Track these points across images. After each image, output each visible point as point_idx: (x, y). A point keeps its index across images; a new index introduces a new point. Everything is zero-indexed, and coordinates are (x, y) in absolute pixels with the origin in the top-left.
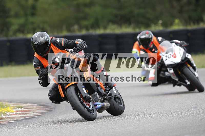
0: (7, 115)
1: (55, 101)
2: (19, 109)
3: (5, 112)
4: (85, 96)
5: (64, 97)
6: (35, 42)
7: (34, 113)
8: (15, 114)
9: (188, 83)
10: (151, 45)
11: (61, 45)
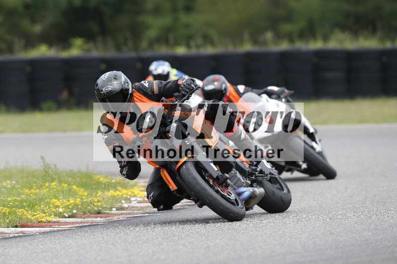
0: (133, 202)
1: (162, 207)
3: (129, 197)
4: (217, 176)
6: (104, 89)
9: (304, 166)
11: (153, 92)
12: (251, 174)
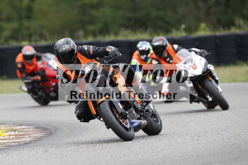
1: (83, 120)
2: (12, 132)
4: (121, 113)
5: (95, 114)
6: (60, 50)
7: (30, 137)
8: (8, 138)
9: (210, 99)
10: (165, 54)
11: (89, 53)
12: (141, 111)
